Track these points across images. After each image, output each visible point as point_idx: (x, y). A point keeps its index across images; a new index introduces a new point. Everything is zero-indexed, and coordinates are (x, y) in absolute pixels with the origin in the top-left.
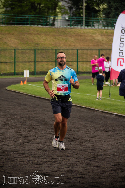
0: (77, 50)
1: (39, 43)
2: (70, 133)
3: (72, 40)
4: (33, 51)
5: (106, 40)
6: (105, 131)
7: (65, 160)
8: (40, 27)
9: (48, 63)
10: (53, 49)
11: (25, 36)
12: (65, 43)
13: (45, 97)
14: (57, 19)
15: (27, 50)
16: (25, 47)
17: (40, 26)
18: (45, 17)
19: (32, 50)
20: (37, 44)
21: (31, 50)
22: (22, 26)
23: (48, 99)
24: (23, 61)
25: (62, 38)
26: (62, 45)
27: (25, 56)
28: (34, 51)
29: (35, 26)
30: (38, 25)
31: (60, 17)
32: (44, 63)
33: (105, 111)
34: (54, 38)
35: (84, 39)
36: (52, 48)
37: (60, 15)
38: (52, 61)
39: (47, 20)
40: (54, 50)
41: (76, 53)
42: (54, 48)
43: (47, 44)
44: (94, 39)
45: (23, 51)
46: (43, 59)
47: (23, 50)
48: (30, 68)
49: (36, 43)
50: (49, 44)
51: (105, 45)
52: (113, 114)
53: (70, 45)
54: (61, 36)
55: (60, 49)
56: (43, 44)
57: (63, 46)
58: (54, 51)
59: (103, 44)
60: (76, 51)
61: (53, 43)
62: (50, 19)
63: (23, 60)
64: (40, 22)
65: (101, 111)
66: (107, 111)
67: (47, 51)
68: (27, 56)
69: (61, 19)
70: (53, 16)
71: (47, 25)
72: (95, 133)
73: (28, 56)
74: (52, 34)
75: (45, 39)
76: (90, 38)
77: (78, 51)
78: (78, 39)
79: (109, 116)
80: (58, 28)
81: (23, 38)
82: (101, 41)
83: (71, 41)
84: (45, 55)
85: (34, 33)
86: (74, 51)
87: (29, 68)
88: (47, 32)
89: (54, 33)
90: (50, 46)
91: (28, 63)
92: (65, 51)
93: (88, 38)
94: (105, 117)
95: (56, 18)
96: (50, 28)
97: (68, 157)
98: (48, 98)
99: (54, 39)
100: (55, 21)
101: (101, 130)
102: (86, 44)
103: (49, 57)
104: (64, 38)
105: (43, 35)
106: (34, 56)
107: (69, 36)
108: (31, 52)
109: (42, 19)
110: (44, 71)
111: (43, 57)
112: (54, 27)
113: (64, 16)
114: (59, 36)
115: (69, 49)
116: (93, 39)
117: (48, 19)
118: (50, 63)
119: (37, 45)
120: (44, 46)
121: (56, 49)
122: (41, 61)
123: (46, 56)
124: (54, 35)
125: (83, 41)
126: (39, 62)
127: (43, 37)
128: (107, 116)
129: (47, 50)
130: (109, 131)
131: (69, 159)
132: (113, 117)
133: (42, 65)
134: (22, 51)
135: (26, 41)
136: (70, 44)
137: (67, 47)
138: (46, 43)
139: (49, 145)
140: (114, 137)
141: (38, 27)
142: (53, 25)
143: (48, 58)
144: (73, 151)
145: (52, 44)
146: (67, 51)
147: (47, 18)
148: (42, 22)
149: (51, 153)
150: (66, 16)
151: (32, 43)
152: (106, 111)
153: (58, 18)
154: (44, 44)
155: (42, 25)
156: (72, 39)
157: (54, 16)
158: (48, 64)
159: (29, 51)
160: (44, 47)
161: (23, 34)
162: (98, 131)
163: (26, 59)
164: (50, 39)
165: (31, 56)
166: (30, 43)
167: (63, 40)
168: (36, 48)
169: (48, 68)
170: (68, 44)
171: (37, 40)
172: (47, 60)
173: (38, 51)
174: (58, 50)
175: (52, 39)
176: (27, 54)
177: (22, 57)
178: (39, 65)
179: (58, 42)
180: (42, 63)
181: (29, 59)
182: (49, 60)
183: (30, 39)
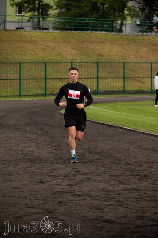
0: (151, 63)
1: (103, 55)
2: (141, 169)
4: (94, 64)
7: (133, 203)
8: (104, 34)
9: (114, 79)
10: (121, 62)
11: (84, 44)
12: (135, 54)
13: (110, 123)
14: (126, 24)
15: (87, 63)
16: (85, 59)
17: (103, 32)
18: (109, 21)
19: (94, 63)
20: (100, 55)
21: (92, 63)
22: (80, 33)
23: (114, 125)
24: (82, 77)
25: (132, 48)
26: (132, 56)
27: (85, 71)
28: (97, 64)
29: (98, 32)
30: (101, 31)
31: (129, 21)
32: (110, 79)
34: (122, 47)
36: (119, 61)
37: (129, 18)
38: (119, 76)
39: (113, 25)
40: (121, 63)
41: (150, 66)
42: (122, 61)
43: (113, 55)
45: (82, 64)
46: (107, 75)
47: (83, 63)
48: (91, 86)
49: (99, 54)
50: (116, 55)
53: (142, 57)
54: (131, 45)
55: (130, 62)
56: (107, 55)
57: (134, 57)
58: (122, 64)
61: (120, 55)
62: (117, 23)
63: (82, 76)
64: (104, 27)
67: (113, 64)
68: (87, 71)
69: (130, 24)
70: (120, 19)
71: (113, 31)
73: (88, 70)
74: (119, 42)
75: (111, 49)
77: (153, 64)
78: (152, 50)
80: (127, 35)
81: (82, 48)
83: (143, 52)
84: (110, 70)
85: (96, 41)
86: (147, 64)
87: (90, 86)
88: (112, 40)
89: (122, 42)
90: (117, 58)
91: (88, 79)
92: (136, 64)
95: (124, 22)
96: (116, 34)
97: (138, 200)
98: (114, 124)
99: (122, 49)
100: (123, 26)
103: (115, 72)
104: (134, 48)
105: (107, 44)
106: (96, 70)
107: (141, 45)
108: (93, 65)
109: (106, 24)
110: (110, 90)
111: (108, 71)
112: (121, 34)
113: (134, 19)
114: (128, 45)
115: (141, 62)
117: (115, 24)
118: (117, 80)
119: (100, 57)
120: (109, 58)
121: (125, 62)
122: (105, 77)
123: (112, 70)
124: (122, 44)
126: (102, 78)
127: (107, 46)
129: (113, 63)
131: (139, 202)
133: (107, 82)
134: (81, 63)
135: (85, 51)
136: (142, 55)
137: (139, 60)
138: (111, 54)
139: (114, 184)
141: (102, 34)
142: (120, 31)
143: (114, 73)
144: (144, 191)
145: (120, 56)
146: (138, 64)
147: (113, 22)
148: (107, 27)
149: (117, 194)
150: (137, 20)
151: (94, 54)
153: (127, 22)
154: (109, 56)
155: (106, 31)
156: (145, 50)
157: (122, 19)
158: (114, 81)
159: (90, 64)
160: (109, 59)
161: (82, 42)
163: (86, 74)
164: (117, 49)
165: (93, 71)
166: (91, 54)
167: (133, 50)
168: (99, 61)
169: (114, 86)
170: (140, 56)
171: (100, 50)
172: (113, 76)
173: (102, 64)
174: (127, 63)
175: (120, 49)
176: (87, 68)
177: (81, 72)
178: (103, 82)
179: (126, 52)
180: (106, 79)
181: (90, 75)
182: (115, 75)
183: (91, 49)
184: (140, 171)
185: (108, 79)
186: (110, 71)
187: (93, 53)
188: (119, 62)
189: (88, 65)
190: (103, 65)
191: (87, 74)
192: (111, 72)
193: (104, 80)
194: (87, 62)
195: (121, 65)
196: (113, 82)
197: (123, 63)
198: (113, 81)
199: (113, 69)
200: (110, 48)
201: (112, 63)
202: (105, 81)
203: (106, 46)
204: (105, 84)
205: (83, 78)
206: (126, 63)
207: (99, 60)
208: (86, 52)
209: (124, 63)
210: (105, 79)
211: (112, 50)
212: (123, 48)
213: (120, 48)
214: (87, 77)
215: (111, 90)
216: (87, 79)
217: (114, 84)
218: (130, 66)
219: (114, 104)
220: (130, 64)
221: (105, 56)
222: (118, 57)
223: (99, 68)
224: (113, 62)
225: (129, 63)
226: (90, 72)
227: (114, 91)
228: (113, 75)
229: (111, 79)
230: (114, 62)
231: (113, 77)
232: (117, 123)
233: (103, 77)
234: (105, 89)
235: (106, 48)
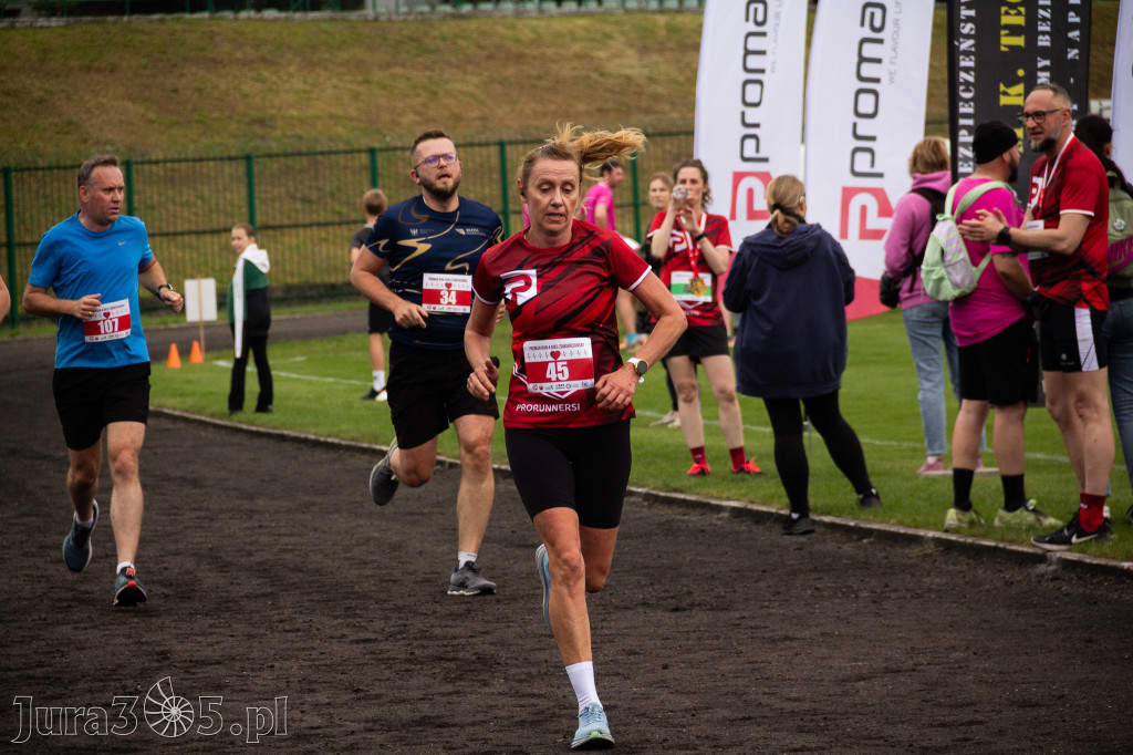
0: (502, 145)
1: (273, 118)
2: (457, 631)
3: (471, 89)
4: (234, 164)
5: (674, 74)
6: (666, 610)
8: (276, 20)
9: (330, 229)
10: (356, 146)
11: (182, 75)
12: (424, 105)
13: (313, 430)
15: (201, 160)
16: (189, 142)
17: (271, 14)
19: (230, 159)
20: (261, 122)
21: (222, 159)
22: (162, 21)
23: (330, 440)
24: (179, 229)
25: (409, 79)
26: (409, 118)
27: (192, 199)
28: (244, 162)
29: (244, 14)
30: (260, 6)
32: (308, 231)
33: (668, 495)
34: (360, 78)
35: (540, 78)
36: (348, 143)
38: (353, 216)
40: (359, 151)
41: (495, 161)
42: (365, 142)
43: (318, 117)
44: (602, 74)
45: (176, 165)
46: (296, 211)
47: (179, 161)
48: (222, 269)
49: (255, 114)
50: (331, 117)
51: (666, 107)
52: (719, 509)
53: (457, 119)
54: (404, 65)
55: (399, 144)
56: (292, 118)
57: (416, 122)
58: (365, 158)
59: (656, 98)
60: (494, 150)
61: (353, 113)
63: (179, 222)
65: (647, 496)
66: (682, 492)
67: (320, 158)
68: (202, 199)
71: (315, 5)
72: (604, 624)
73: (206, 194)
74: (345, 55)
75: (307, 88)
76: (574, 69)
77: (508, 149)
78: (503, 82)
79: (694, 518)
80: (383, 18)
81: (175, 91)
82: (642, 81)
83: (461, 92)
84: (310, 187)
85: (239, 55)
86: (484, 151)
87: (217, 267)
88: (314, 48)
89: (361, 53)
90: (339, 130)
91: (208, 238)
93: (566, 71)
94: (669, 529)
96: (333, 20)
98: (329, 436)
99: (362, 89)
101: (645, 604)
102: (553, 107)
103: (332, 196)
104: (419, 76)
105: (292, 69)
106: (244, 193)
107: (451, 64)
108: (227, 168)
110: (311, 281)
111: (299, 195)
112: (356, 15)
114: (389, 65)
116: (594, 76)
118: (341, 231)
119: (258, 129)
120: (299, 131)
121: (377, 145)
122: (286, 222)
123: (318, 189)
124: (360, 65)
125: (534, 87)
126: (274, 228)
127: (291, 76)
128: (683, 521)
129: (322, 153)
130: (692, 605)
132: (719, 523)
133: (298, 247)
134: (169, 165)
135: (190, 107)
136: (456, 111)
138: (312, 112)
139: (329, 704)
140: (718, 638)
141: (263, 20)
143: (329, 200)
144: (471, 730)
145: (351, 119)
151: (230, 118)
152: (676, 490)
154: (301, 120)
155: (282, 5)
156: (470, 83)
158: (331, 238)
159: (211, 164)
160: (300, 138)
161: (174, 66)
162: (626, 608)
163: (196, 214)
164: (335, 87)
165: (228, 195)
166: (215, 120)
167: (415, 88)
168: (256, 148)
169: (332, 262)
170: (446, 113)
171: (258, 100)
172: (322, 213)
173: (266, 160)
174: (387, 149)
175: (349, 85)
176: (199, 187)
177: (175, 204)
178: (279, 247)
179: (383, 101)
180: (293, 231)
181: (214, 216)
182: (335, 212)
183: (216, 94)
184: (455, 638)
185: (301, 231)
186: (306, 191)
187: (227, 113)
188: (348, 148)
189: (205, 170)
190: (275, 166)
191: (200, 212)
192: (314, 196)
193: (283, 235)
194: (197, 156)
195: (357, 163)
196: (324, 245)
197: (366, 151)
198: (326, 240)
199: (321, 184)
200: (305, 83)
201: (315, 154)
202: (286, 239)
203: (285, 78)
204: (288, 254)
205: (182, 234)
206: (381, 150)
207: (252, 144)
208: (194, 110)
209: (372, 152)
210: (286, 231)
211: (315, 95)
212: (367, 82)
213: (351, 82)
214: (201, 228)
215: (318, 280)
216: (202, 237)
217: (332, 255)
218: (401, 164)
219: (334, 344)
220: (399, 153)
221: (280, 123)
222: (344, 127)
223: (256, 180)
224: (319, 149)
225: (395, 149)
226: (213, 202)
227: (333, 286)
228: (325, 210)
229: (315, 230)
230: (326, 149)
231: (322, 220)
232: (344, 427)
233: (278, 222)
234: (289, 280)
235: (287, 86)
